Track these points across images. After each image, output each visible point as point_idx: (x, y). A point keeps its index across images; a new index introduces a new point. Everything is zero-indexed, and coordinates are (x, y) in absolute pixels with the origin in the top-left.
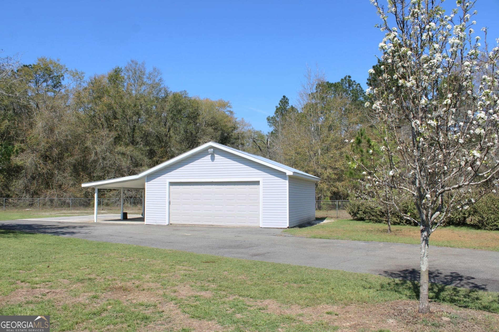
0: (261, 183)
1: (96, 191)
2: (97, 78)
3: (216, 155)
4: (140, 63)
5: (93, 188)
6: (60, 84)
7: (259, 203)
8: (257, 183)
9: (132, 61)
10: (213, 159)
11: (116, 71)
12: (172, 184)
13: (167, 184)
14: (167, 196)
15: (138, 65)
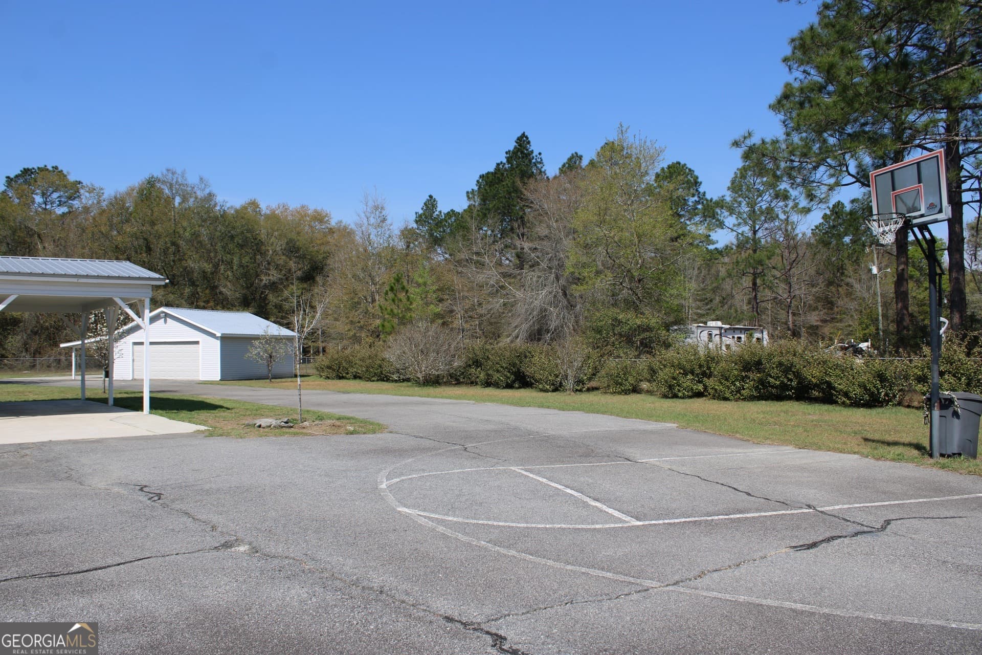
0: (200, 343)
1: (74, 350)
2: (118, 196)
3: (168, 319)
4: (179, 171)
5: (70, 348)
6: (78, 194)
7: (199, 359)
8: (197, 343)
9: (168, 170)
10: (165, 322)
11: (149, 182)
12: (135, 344)
13: (131, 344)
14: (131, 354)
15: (176, 175)
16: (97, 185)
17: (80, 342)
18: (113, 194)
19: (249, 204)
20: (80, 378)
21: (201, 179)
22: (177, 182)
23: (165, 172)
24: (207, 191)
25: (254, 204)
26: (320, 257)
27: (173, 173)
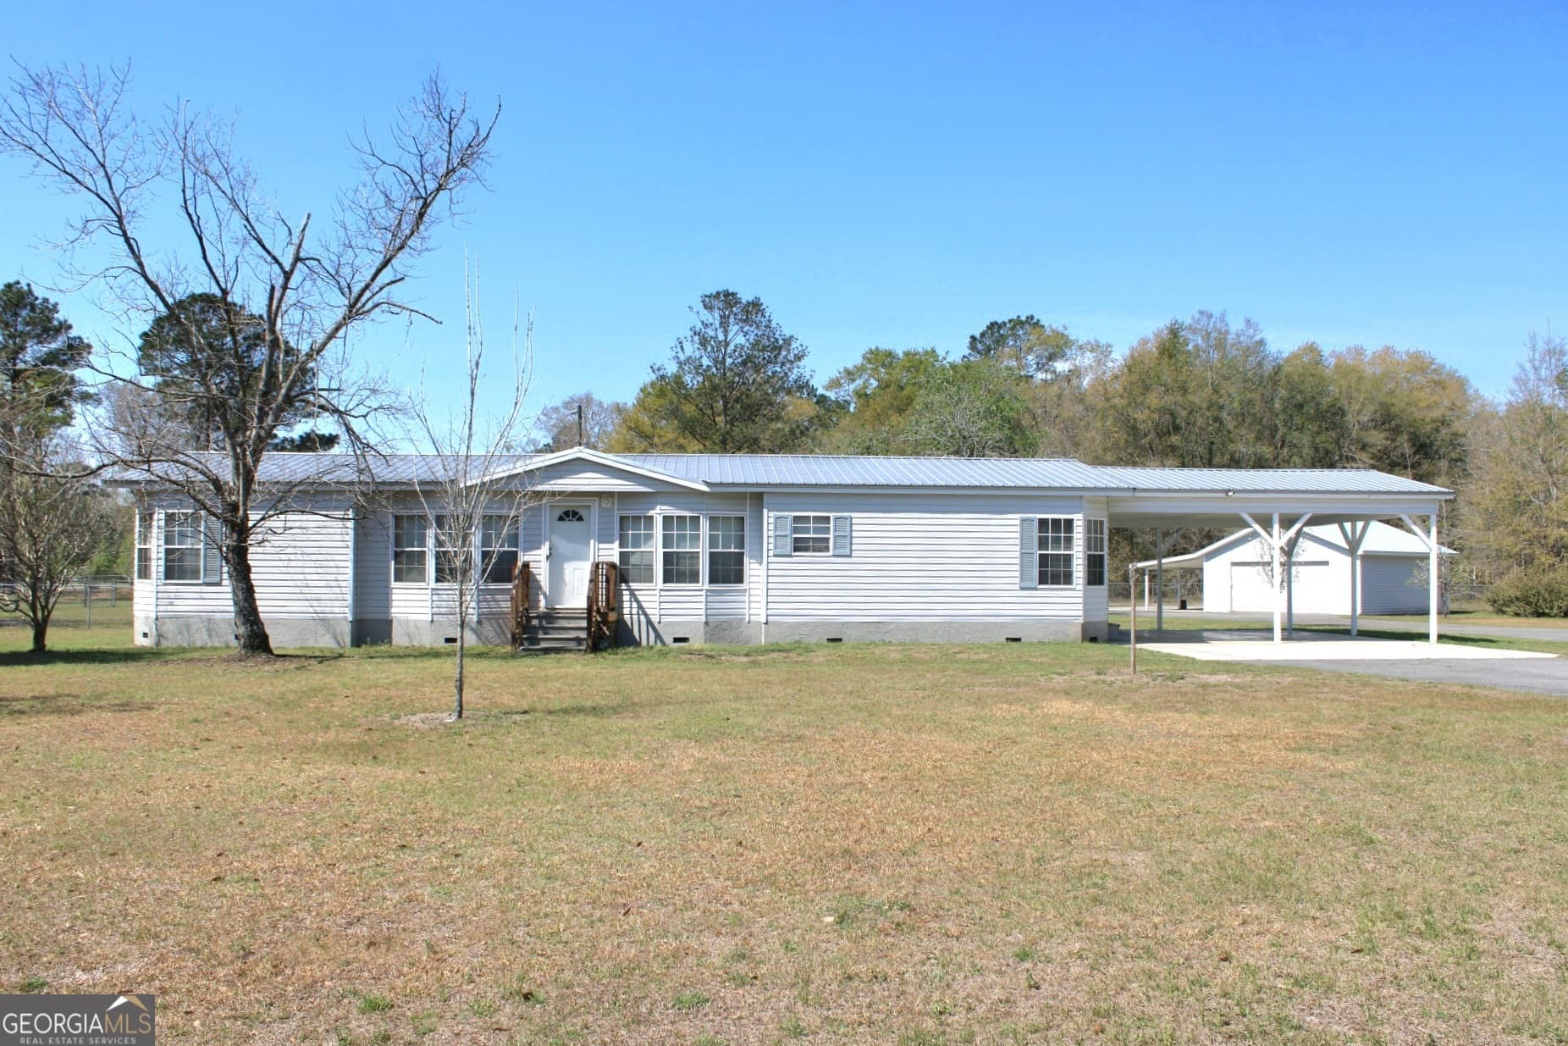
0: (1331, 564)
1: (1147, 572)
4: (1217, 313)
5: (1143, 569)
8: (1326, 563)
9: (1201, 313)
12: (1234, 564)
13: (1228, 565)
14: (1228, 578)
15: (1213, 320)
16: (1103, 341)
17: (1155, 562)
18: (1127, 352)
19: (1305, 349)
20: (1155, 608)
21: (1248, 322)
22: (1215, 327)
23: (1197, 316)
24: (1257, 338)
25: (1312, 349)
26: (1428, 428)
27: (1210, 316)
